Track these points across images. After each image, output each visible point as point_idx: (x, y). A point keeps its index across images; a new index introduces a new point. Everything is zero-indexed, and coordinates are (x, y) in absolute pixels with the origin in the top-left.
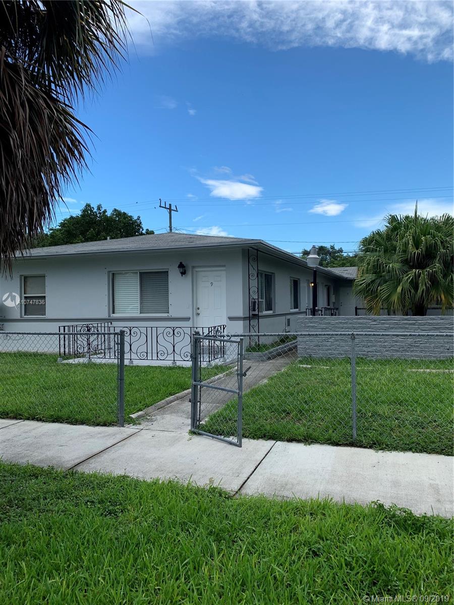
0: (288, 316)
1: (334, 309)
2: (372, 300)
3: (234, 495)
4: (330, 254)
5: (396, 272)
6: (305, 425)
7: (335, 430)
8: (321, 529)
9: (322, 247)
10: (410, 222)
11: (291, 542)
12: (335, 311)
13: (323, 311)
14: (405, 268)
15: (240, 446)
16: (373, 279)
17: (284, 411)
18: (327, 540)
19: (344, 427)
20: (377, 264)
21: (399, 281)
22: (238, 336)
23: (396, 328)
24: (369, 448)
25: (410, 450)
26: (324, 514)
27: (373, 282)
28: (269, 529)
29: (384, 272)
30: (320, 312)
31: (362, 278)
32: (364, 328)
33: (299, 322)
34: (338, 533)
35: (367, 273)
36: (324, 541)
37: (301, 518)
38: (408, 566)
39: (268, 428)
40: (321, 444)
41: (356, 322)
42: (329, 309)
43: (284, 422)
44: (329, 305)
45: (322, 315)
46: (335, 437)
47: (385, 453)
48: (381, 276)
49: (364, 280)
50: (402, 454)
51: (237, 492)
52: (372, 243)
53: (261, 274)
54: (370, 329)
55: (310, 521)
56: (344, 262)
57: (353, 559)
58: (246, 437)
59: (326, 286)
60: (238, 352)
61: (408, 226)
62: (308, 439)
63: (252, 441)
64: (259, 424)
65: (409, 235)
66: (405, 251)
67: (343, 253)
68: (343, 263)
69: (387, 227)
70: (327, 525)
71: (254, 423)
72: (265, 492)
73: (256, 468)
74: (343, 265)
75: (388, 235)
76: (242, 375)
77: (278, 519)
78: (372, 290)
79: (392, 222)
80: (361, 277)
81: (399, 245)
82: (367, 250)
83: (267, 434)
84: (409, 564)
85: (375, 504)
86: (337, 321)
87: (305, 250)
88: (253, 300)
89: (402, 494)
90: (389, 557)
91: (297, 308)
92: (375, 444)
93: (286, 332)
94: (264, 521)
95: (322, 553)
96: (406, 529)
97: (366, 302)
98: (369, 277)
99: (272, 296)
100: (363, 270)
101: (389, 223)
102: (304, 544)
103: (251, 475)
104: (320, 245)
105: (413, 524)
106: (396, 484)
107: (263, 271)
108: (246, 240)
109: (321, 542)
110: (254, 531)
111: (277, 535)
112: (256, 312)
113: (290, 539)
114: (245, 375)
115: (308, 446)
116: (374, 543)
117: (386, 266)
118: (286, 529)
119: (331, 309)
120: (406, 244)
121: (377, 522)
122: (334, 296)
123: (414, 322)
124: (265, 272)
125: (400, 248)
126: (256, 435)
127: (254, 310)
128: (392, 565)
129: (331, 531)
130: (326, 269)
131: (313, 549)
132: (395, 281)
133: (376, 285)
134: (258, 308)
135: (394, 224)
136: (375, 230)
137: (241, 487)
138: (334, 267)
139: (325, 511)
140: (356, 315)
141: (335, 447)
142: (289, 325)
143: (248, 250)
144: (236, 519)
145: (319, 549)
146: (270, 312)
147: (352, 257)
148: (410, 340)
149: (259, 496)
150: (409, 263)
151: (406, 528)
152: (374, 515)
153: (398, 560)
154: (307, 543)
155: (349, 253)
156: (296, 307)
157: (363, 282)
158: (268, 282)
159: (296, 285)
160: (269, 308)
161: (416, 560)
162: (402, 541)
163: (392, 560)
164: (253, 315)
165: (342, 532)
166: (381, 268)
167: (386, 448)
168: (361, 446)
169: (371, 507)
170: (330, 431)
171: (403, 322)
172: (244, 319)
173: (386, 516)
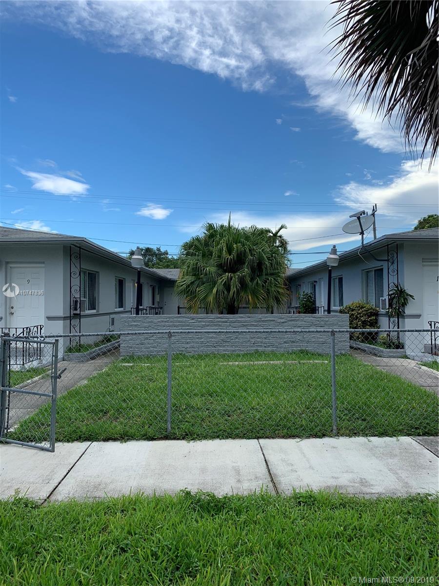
0: (111, 315)
1: (158, 308)
2: (191, 300)
3: (42, 504)
4: (156, 255)
5: (212, 274)
6: (122, 423)
7: (151, 425)
8: (130, 525)
9: (148, 248)
10: (225, 230)
11: (99, 542)
12: (159, 310)
13: (148, 310)
14: (220, 272)
15: (53, 451)
16: (193, 281)
17: (102, 411)
18: (135, 534)
19: (160, 421)
20: (196, 267)
21: (215, 283)
22: (54, 337)
23: (211, 326)
24: (181, 440)
25: (218, 437)
26: (135, 510)
27: (192, 283)
28: (78, 534)
29: (202, 274)
30: (145, 311)
31: (183, 280)
32: (183, 326)
33: (123, 321)
34: (147, 526)
35: (187, 275)
36: (132, 536)
37: (111, 517)
38: (208, 546)
39: (84, 429)
40: (137, 440)
41: (176, 320)
42: (153, 308)
43: (100, 422)
44: (153, 304)
45: (147, 314)
46: (151, 432)
47: (195, 443)
48: (199, 279)
49: (185, 281)
50: (211, 441)
51: (46, 500)
52: (192, 247)
53: (85, 273)
54: (188, 326)
55: (120, 518)
56: (169, 264)
57: (159, 549)
58: (60, 441)
59: (151, 286)
60: (53, 353)
61: (223, 235)
62: (124, 437)
63: (66, 444)
64: (75, 426)
65: (223, 243)
66: (219, 257)
67: (168, 256)
68: (167, 265)
69: (205, 233)
70: (136, 520)
71: (70, 425)
72: (77, 495)
73: (69, 471)
74: (168, 267)
75: (205, 241)
76: (56, 377)
77: (88, 522)
78: (191, 291)
79: (209, 230)
80: (182, 278)
81: (215, 250)
82: (187, 254)
83: (83, 436)
84: (209, 544)
85: (184, 492)
86: (160, 320)
87: (132, 251)
88: (75, 299)
89: (209, 479)
90: (192, 540)
91: (122, 307)
92: (187, 435)
93: (110, 332)
94: (73, 525)
95: (129, 549)
96: (209, 512)
97: (186, 301)
98: (189, 279)
99: (96, 295)
100: (184, 272)
101: (207, 231)
102: (112, 543)
103: (63, 479)
104: (147, 247)
105: (216, 506)
106: (203, 470)
107: (86, 269)
108: (68, 237)
109: (130, 537)
110: (61, 538)
111: (85, 538)
112: (78, 312)
113: (99, 540)
114: (60, 377)
115: (124, 444)
116: (179, 529)
117: (204, 269)
118: (95, 531)
119: (155, 308)
120: (221, 250)
121: (183, 509)
122: (159, 295)
123: (226, 320)
124: (88, 270)
125: (215, 254)
126: (70, 438)
127: (76, 309)
128: (194, 548)
129: (140, 524)
130: (151, 270)
131: (122, 546)
132: (211, 283)
133: (195, 286)
134: (80, 307)
135: (211, 231)
136: (194, 235)
137: (51, 493)
138: (159, 268)
139: (136, 506)
140: (179, 314)
141: (151, 442)
142: (113, 324)
143: (70, 247)
144: (42, 529)
145: (127, 544)
146: (94, 311)
147: (177, 260)
148: (223, 336)
149: (70, 500)
150: (224, 267)
151: (208, 510)
152: (182, 502)
153: (199, 542)
154: (116, 541)
155: (174, 256)
156: (121, 305)
157: (184, 283)
158: (92, 280)
159: (121, 284)
160: (93, 306)
161: (215, 539)
162: (205, 523)
163: (194, 543)
164: (74, 314)
165: (151, 525)
166: (200, 270)
167: (197, 438)
168: (175, 439)
169: (180, 495)
170: (146, 427)
171: (217, 320)
172: (65, 318)
173: (193, 502)
